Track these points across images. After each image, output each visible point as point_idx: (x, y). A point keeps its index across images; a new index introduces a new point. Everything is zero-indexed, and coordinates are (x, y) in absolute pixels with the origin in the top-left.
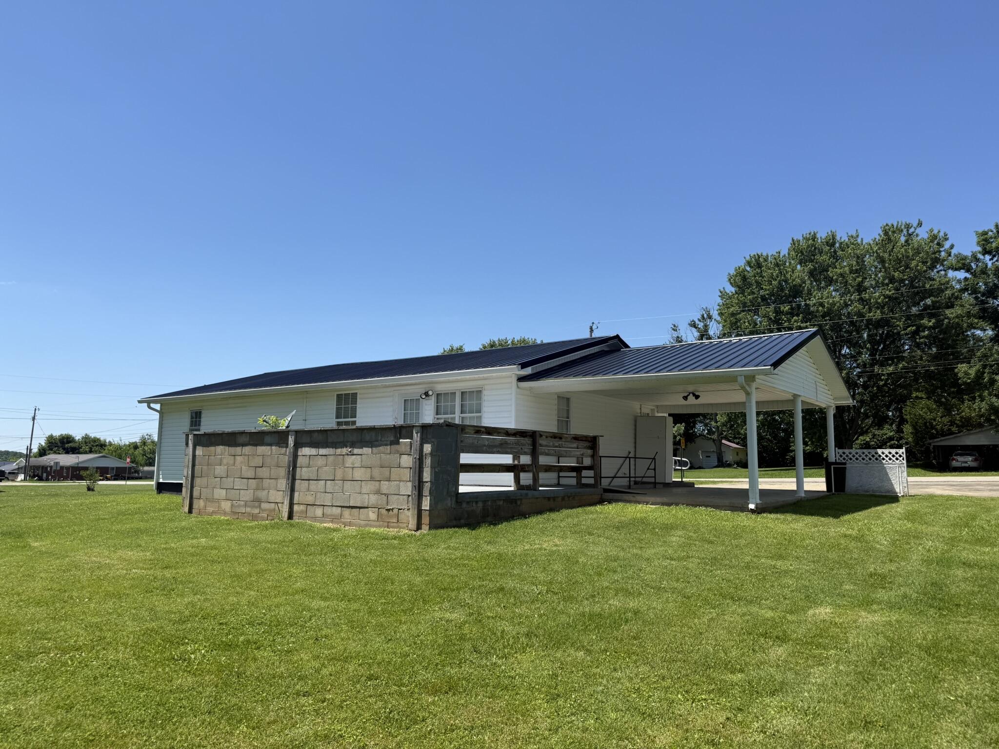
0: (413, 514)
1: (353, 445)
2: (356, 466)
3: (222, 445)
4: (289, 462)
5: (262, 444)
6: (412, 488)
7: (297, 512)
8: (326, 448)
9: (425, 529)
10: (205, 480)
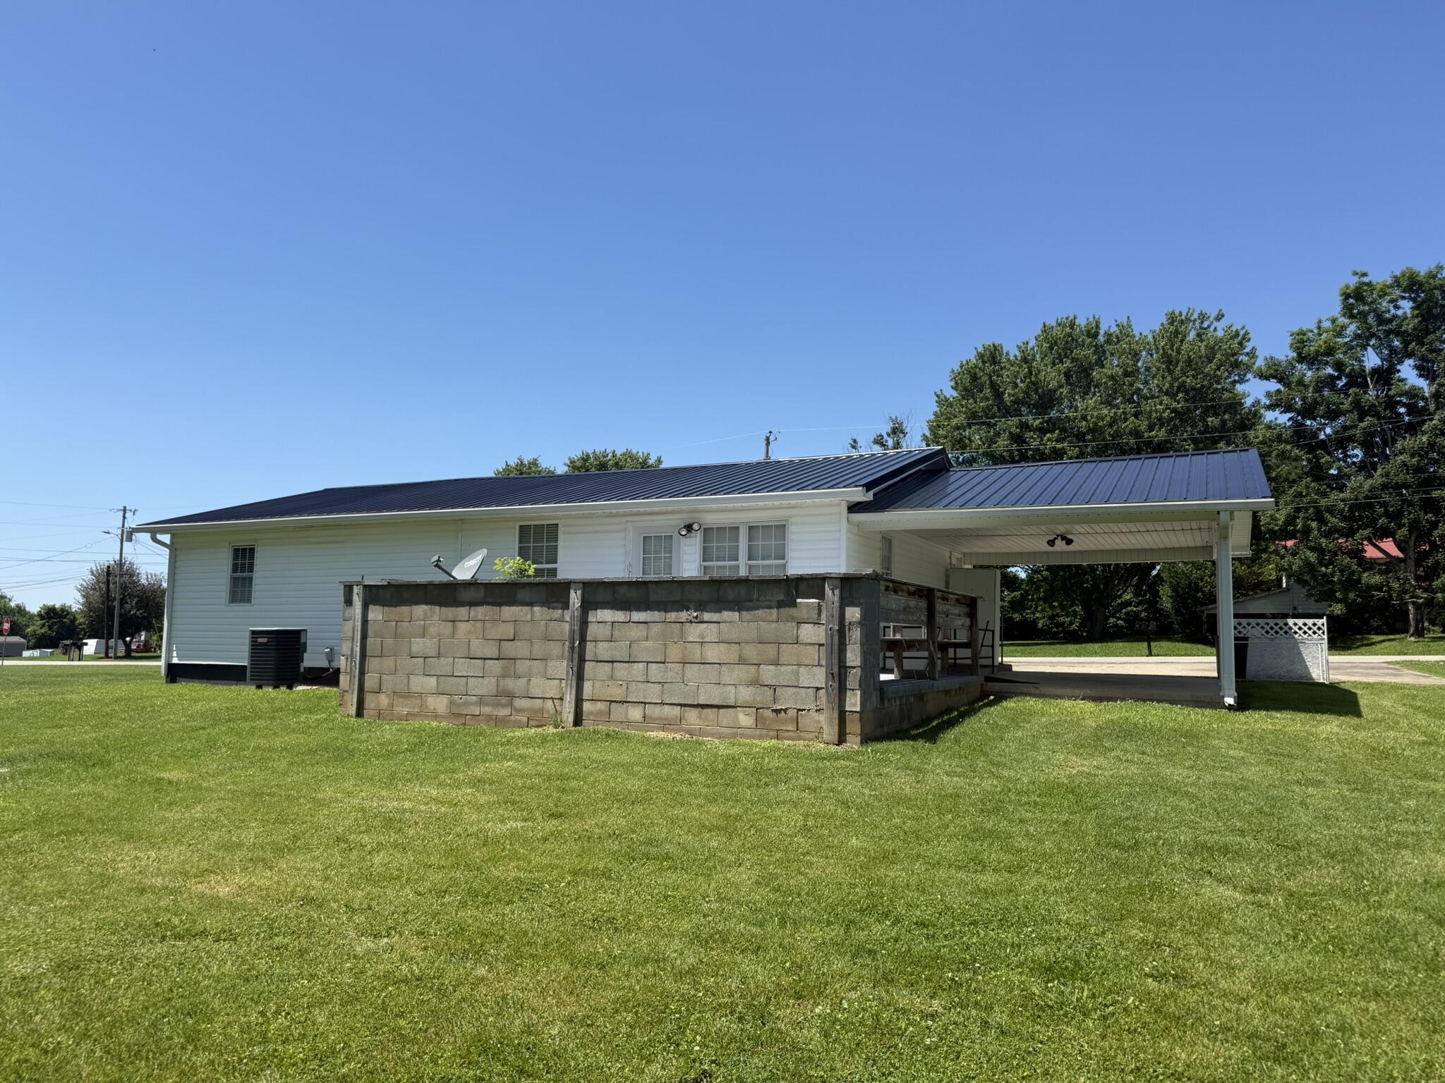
0: (831, 719)
1: (701, 606)
2: (708, 639)
3: (427, 604)
4: (572, 632)
5: (513, 602)
6: (827, 677)
7: (590, 713)
8: (646, 611)
9: (853, 743)
10: (388, 663)
